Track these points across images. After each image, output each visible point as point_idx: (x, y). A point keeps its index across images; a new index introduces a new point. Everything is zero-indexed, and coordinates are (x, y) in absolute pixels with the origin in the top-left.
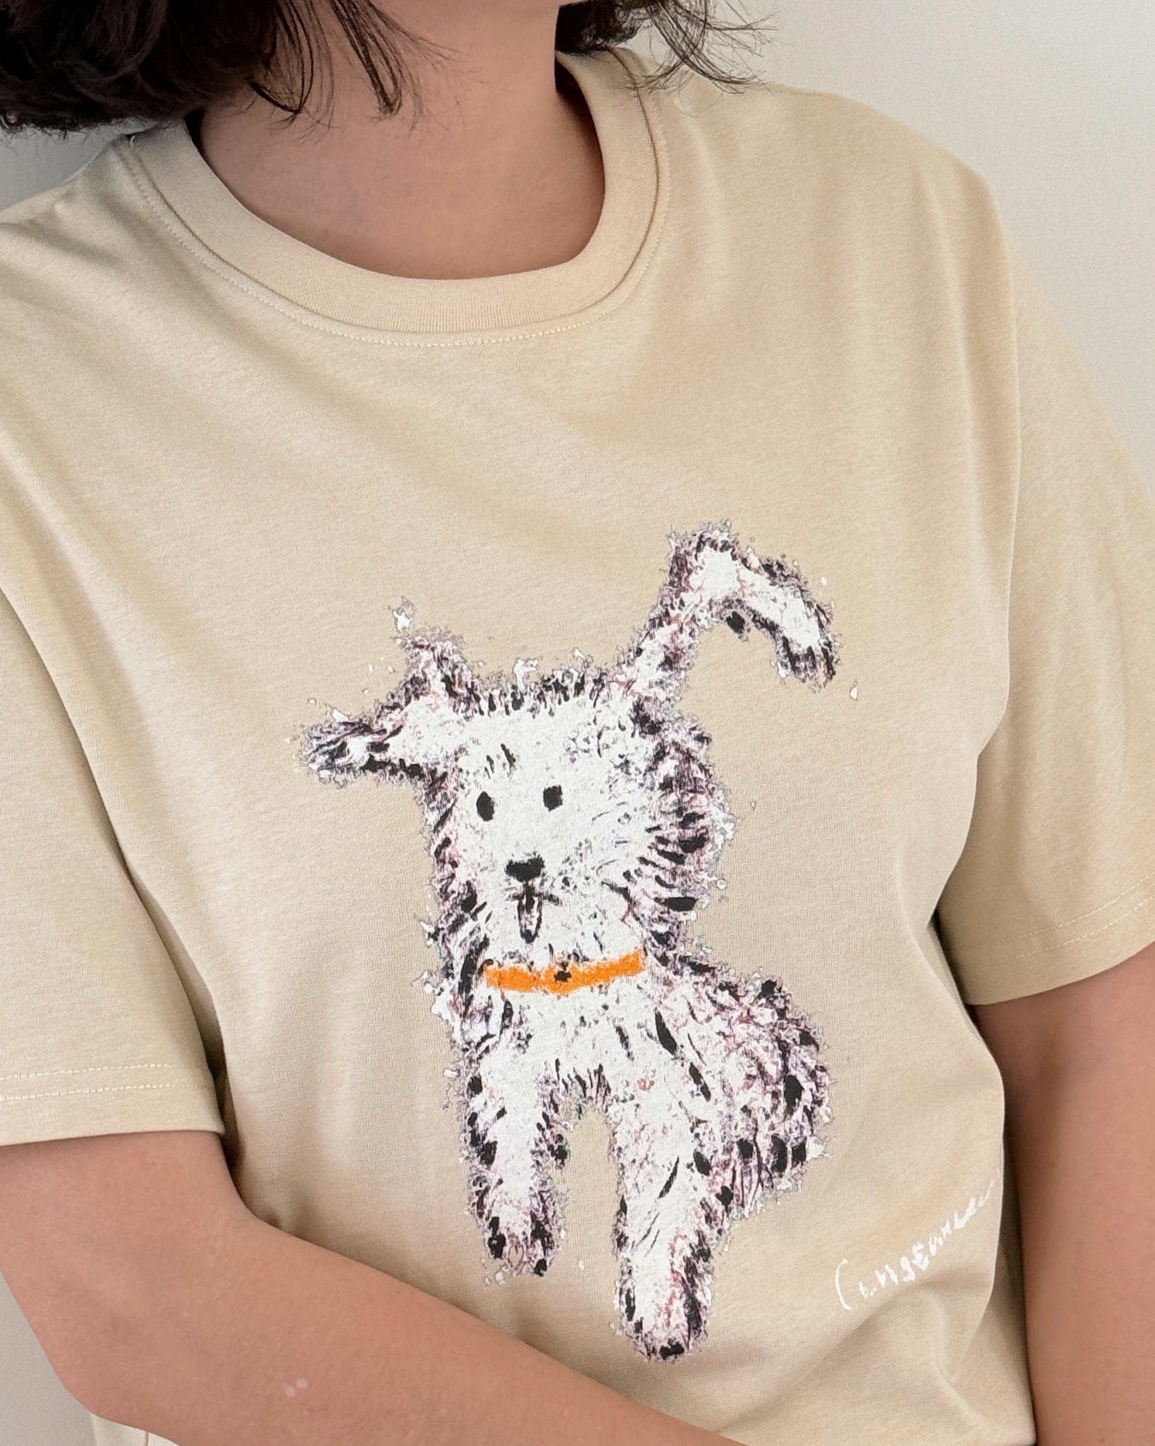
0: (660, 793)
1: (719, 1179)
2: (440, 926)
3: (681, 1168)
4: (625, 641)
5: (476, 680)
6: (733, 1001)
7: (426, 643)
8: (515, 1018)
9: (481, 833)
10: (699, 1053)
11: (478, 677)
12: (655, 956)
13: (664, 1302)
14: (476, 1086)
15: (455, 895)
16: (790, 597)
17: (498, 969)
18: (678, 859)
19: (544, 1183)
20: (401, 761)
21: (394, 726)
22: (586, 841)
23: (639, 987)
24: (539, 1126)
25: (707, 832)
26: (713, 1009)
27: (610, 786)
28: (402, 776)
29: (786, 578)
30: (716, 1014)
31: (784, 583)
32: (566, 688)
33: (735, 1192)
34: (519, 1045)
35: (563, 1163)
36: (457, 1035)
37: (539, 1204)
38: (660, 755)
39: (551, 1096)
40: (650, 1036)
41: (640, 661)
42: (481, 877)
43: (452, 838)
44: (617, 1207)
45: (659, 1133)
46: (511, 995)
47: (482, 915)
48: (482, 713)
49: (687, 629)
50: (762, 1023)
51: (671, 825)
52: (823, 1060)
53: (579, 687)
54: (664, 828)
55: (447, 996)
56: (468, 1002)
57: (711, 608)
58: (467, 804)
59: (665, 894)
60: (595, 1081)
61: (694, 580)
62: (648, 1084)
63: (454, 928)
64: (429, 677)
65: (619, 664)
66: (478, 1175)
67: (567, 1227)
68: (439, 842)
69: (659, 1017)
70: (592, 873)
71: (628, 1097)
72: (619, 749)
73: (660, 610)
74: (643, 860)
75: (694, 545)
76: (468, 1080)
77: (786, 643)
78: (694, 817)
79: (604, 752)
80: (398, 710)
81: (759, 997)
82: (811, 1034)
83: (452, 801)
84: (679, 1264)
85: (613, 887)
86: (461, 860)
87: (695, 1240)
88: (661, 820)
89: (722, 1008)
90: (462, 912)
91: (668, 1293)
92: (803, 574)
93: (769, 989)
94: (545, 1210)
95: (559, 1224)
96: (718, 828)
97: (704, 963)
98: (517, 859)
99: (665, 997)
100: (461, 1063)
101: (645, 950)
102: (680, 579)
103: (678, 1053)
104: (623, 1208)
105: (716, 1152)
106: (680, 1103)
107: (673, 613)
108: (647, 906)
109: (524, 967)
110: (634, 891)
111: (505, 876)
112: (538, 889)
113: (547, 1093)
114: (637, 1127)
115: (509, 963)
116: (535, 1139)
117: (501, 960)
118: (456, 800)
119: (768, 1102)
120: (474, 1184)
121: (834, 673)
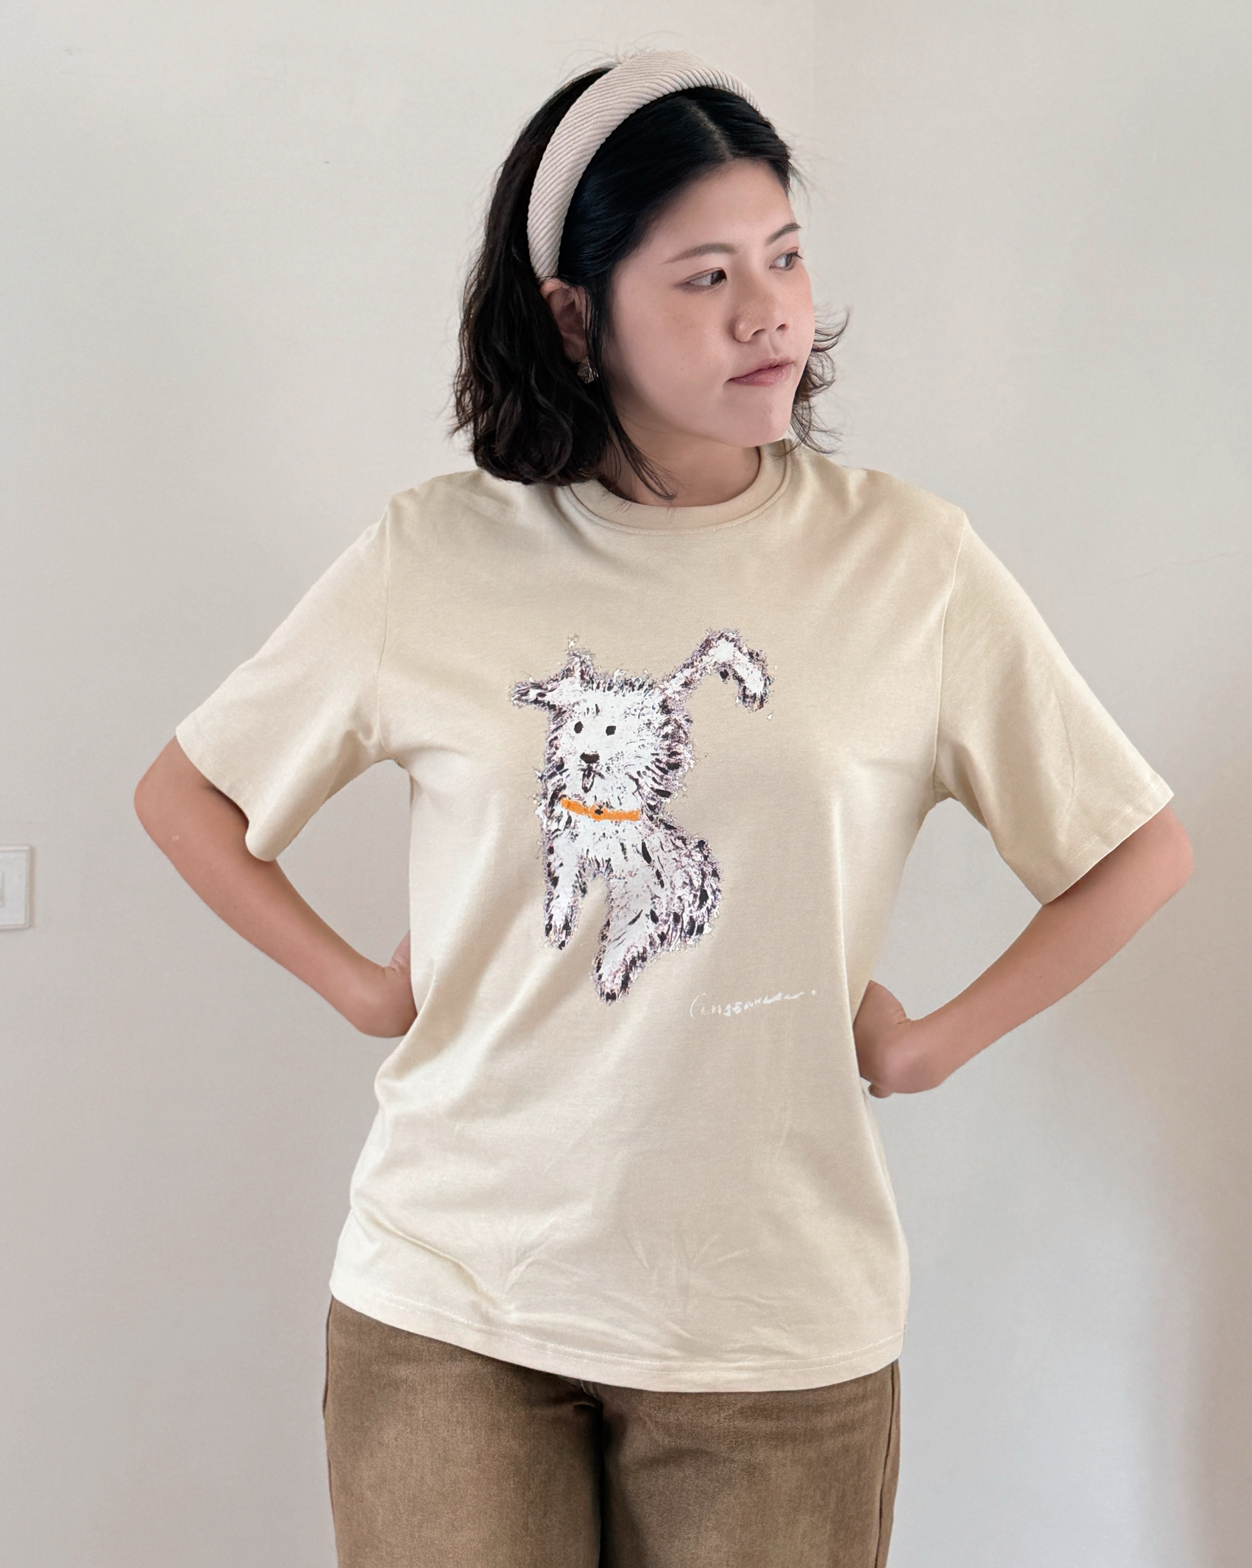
0: (661, 739)
1: (661, 928)
2: (544, 774)
3: (643, 915)
4: (669, 670)
5: (595, 675)
6: (683, 846)
7: (578, 654)
8: (572, 824)
9: (573, 738)
10: (662, 866)
11: (596, 673)
12: (647, 815)
13: (614, 970)
14: (551, 851)
16: (756, 669)
17: (568, 800)
18: (666, 772)
19: (574, 903)
20: (549, 702)
21: (552, 688)
22: (622, 752)
23: (635, 827)
24: (576, 876)
25: (681, 762)
26: (673, 847)
27: (639, 731)
28: (546, 708)
29: (758, 660)
30: (674, 850)
31: (756, 663)
32: (634, 686)
33: (668, 937)
34: (572, 838)
35: (584, 895)
36: (544, 826)
37: (569, 912)
38: (667, 723)
39: (583, 864)
40: (638, 852)
41: (673, 681)
42: (567, 757)
43: (559, 737)
44: (605, 923)
45: (635, 897)
46: (572, 814)
47: (565, 774)
48: (593, 689)
49: (700, 672)
50: (696, 860)
51: (664, 754)
52: (720, 885)
53: (641, 687)
54: (660, 755)
55: (543, 808)
56: (552, 811)
57: (715, 665)
58: (571, 725)
59: (656, 786)
60: (606, 865)
61: (711, 652)
62: (633, 874)
63: (551, 777)
64: (575, 669)
65: (663, 681)
66: (550, 890)
68: (552, 738)
69: (644, 845)
70: (622, 768)
71: (621, 877)
72: (649, 717)
73: (690, 661)
74: (647, 768)
76: (548, 847)
77: (745, 688)
78: (675, 754)
79: (641, 717)
80: (556, 681)
81: (697, 847)
82: (718, 871)
83: (564, 722)
84: (629, 958)
85: (631, 777)
86: (560, 748)
87: (641, 951)
88: (659, 751)
89: (677, 847)
90: (556, 771)
91: (618, 967)
92: (768, 661)
93: (701, 844)
94: (571, 916)
95: (576, 924)
96: (687, 761)
97: (672, 825)
98: (587, 753)
99: (649, 836)
100: (545, 840)
101: (642, 810)
102: (705, 650)
103: (651, 863)
104: (608, 924)
105: (662, 913)
106: (648, 886)
107: (695, 664)
108: (646, 791)
109: (581, 803)
110: (641, 781)
111: (579, 759)
112: (594, 769)
113: (582, 862)
114: (624, 891)
115: (574, 799)
116: (573, 881)
117: (570, 797)
118: (566, 722)
119: (691, 899)
120: (548, 894)
121: (763, 707)
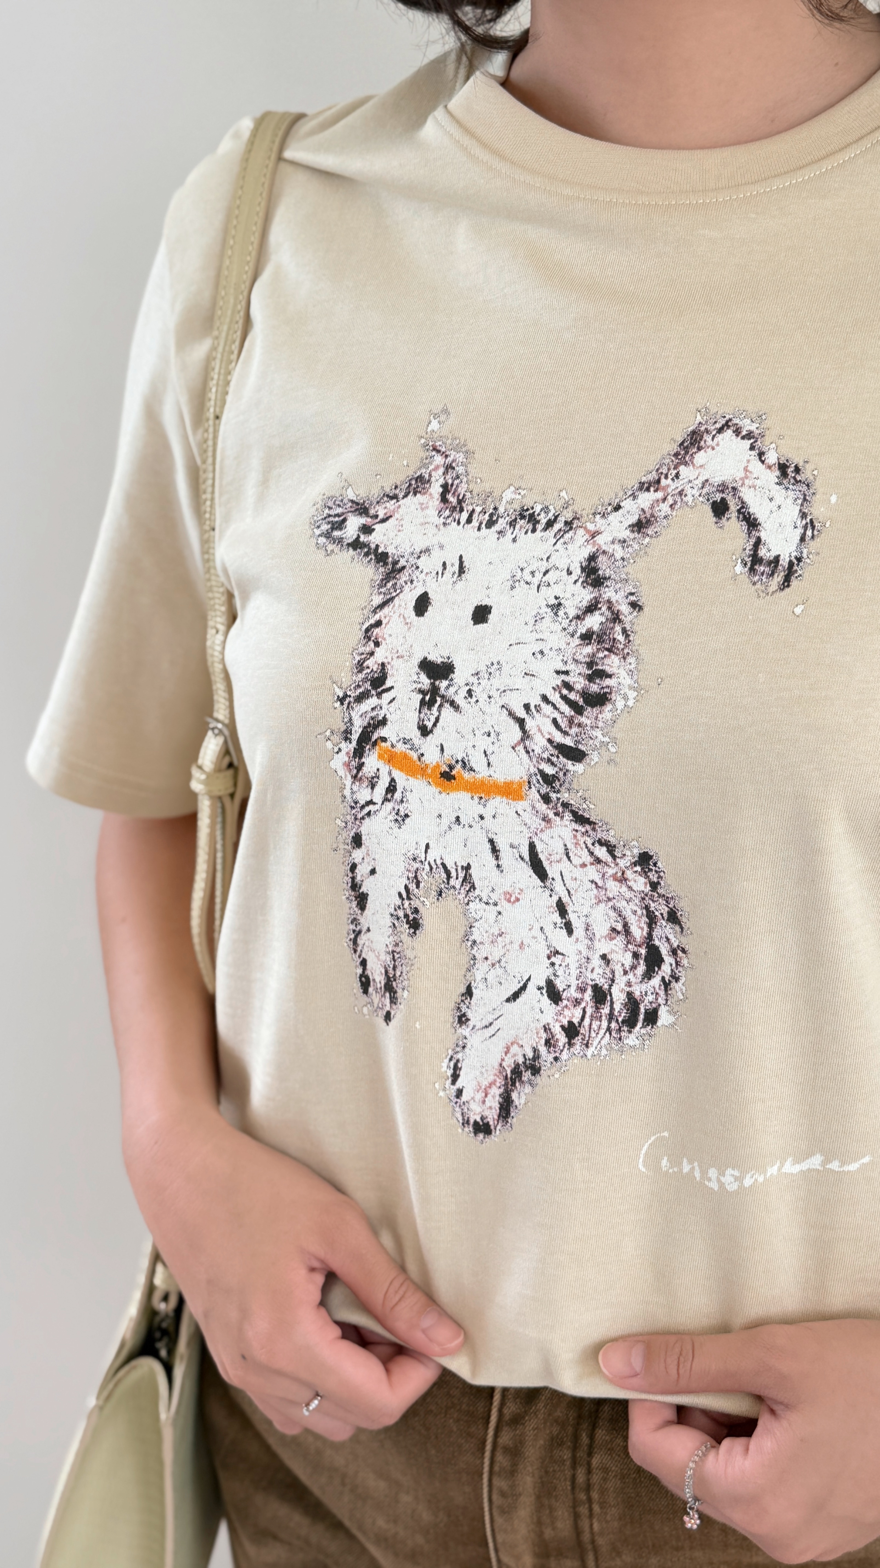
0: (577, 641)
1: (567, 1012)
2: (349, 693)
3: (531, 986)
4: (610, 495)
5: (467, 494)
6: (609, 859)
7: (443, 449)
8: (398, 795)
9: (409, 625)
10: (569, 892)
11: (471, 492)
12: (538, 791)
13: (485, 1083)
14: (357, 841)
15: (369, 671)
16: (790, 501)
17: (390, 748)
18: (578, 710)
19: (397, 945)
21: (385, 514)
22: (498, 663)
23: (517, 813)
24: (400, 895)
25: (610, 693)
26: (589, 859)
27: (536, 621)
28: (369, 560)
29: (797, 482)
30: (592, 864)
31: (791, 487)
32: (538, 522)
33: (582, 1030)
34: (396, 820)
35: (415, 933)
36: (347, 792)
37: (391, 961)
38: (591, 608)
39: (416, 873)
40: (522, 859)
41: (614, 517)
42: (396, 663)
43: (384, 622)
44: (463, 990)
45: (516, 946)
46: (397, 775)
47: (387, 697)
48: (459, 523)
49: (670, 500)
50: (635, 888)
51: (579, 674)
52: (685, 942)
53: (550, 524)
54: (572, 674)
55: (343, 757)
56: (360, 767)
57: (702, 488)
58: (408, 598)
59: (559, 738)
60: (461, 875)
61: (700, 458)
62: (513, 899)
63: (360, 699)
64: (433, 479)
65: (594, 514)
66: (355, 916)
67: (409, 989)
68: (372, 621)
69: (532, 845)
70: (495, 694)
71: (491, 901)
72: (557, 590)
73: (653, 476)
74: (545, 698)
75: (718, 426)
76: (352, 834)
77: (758, 542)
78: (602, 674)
79: (543, 588)
80: (395, 501)
81: (635, 864)
82: (679, 914)
83: (398, 591)
84: (508, 1066)
85: (511, 714)
86: (384, 642)
87: (530, 1054)
88: (571, 667)
89: (598, 861)
90: (370, 688)
91: (491, 1078)
92: (818, 485)
93: (645, 860)
94: (394, 968)
95: (403, 984)
96: (622, 692)
97: (586, 815)
98: (431, 658)
99: (542, 831)
100: (348, 817)
101: (529, 783)
102: (687, 453)
103: (548, 884)
104: (469, 994)
105: (569, 986)
106: (542, 928)
107: (664, 482)
108: (540, 744)
109: (414, 756)
110: (530, 724)
111: (417, 669)
112: (442, 691)
113: (413, 869)
115: (401, 747)
116: (395, 905)
117: (394, 742)
118: (401, 592)
119: (628, 960)
120: (352, 923)
121: (788, 586)
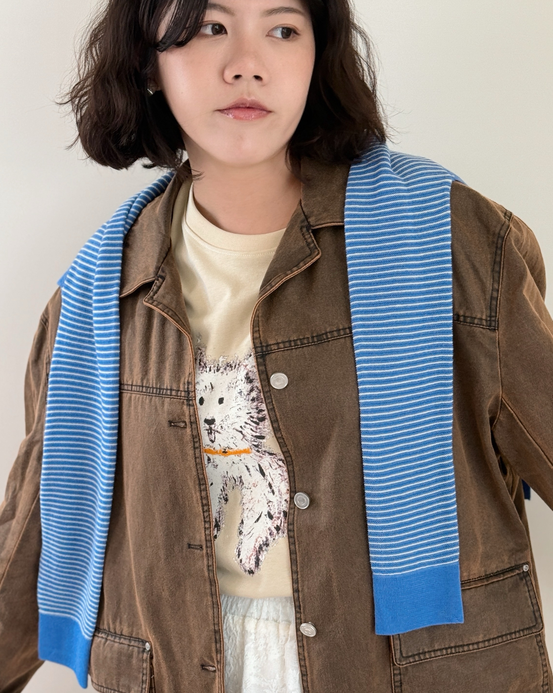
0: (251, 402)
1: (276, 523)
3: (263, 515)
4: (247, 352)
7: (200, 348)
8: (212, 461)
10: (272, 480)
11: (208, 361)
12: (255, 450)
13: (249, 555)
18: (257, 424)
19: (220, 509)
22: (228, 415)
23: (251, 457)
24: (221, 490)
25: (265, 416)
26: (277, 466)
27: (236, 399)
30: (278, 468)
32: (232, 367)
33: (281, 528)
34: (214, 467)
35: (226, 502)
37: (218, 515)
38: (252, 390)
39: (225, 481)
40: (258, 470)
41: (250, 359)
44: (240, 521)
45: (257, 502)
46: (210, 455)
48: (207, 372)
51: (255, 412)
53: (235, 366)
54: (252, 413)
59: (254, 434)
60: (239, 480)
65: (244, 359)
67: (225, 524)
69: (259, 465)
70: (230, 426)
71: (249, 488)
72: (240, 387)
74: (246, 423)
78: (261, 411)
79: (236, 388)
84: (257, 546)
85: (237, 430)
87: (265, 540)
88: (251, 411)
89: (280, 466)
91: (251, 553)
94: (220, 517)
95: (223, 522)
97: (273, 452)
98: (208, 418)
99: (261, 460)
101: (251, 448)
103: (266, 477)
104: (242, 522)
105: (275, 513)
106: (264, 494)
108: (249, 437)
109: (212, 449)
110: (244, 432)
111: (204, 423)
112: (213, 428)
114: (250, 498)
115: (207, 448)
116: (220, 494)
117: (205, 446)
